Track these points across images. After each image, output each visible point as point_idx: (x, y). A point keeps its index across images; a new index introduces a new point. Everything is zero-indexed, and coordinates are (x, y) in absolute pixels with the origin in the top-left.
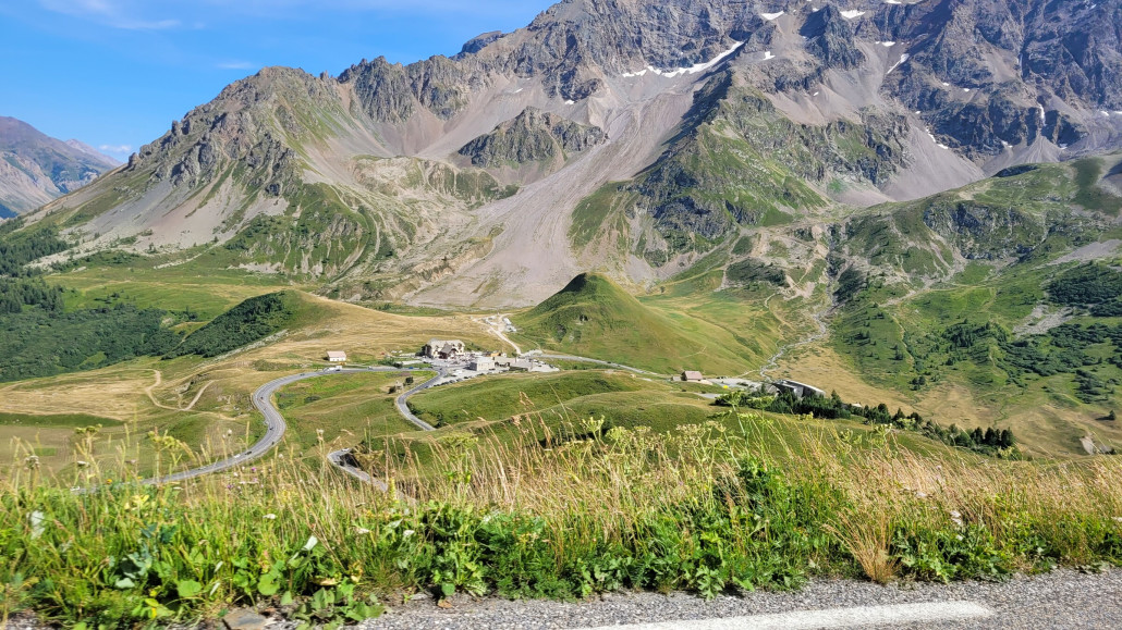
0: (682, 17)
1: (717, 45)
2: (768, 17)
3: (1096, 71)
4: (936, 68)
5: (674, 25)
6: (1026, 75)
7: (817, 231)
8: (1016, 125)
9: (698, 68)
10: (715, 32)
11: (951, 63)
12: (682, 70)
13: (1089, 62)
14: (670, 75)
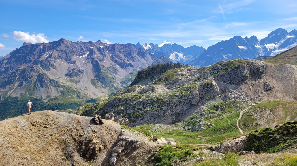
0: (78, 47)
1: (85, 52)
2: (91, 48)
3: (132, 57)
4: (116, 57)
5: (77, 48)
6: (125, 57)
7: (119, 83)
8: (127, 65)
9: (84, 56)
10: (84, 50)
11: (117, 56)
12: (82, 56)
13: (131, 56)
14: (80, 57)
